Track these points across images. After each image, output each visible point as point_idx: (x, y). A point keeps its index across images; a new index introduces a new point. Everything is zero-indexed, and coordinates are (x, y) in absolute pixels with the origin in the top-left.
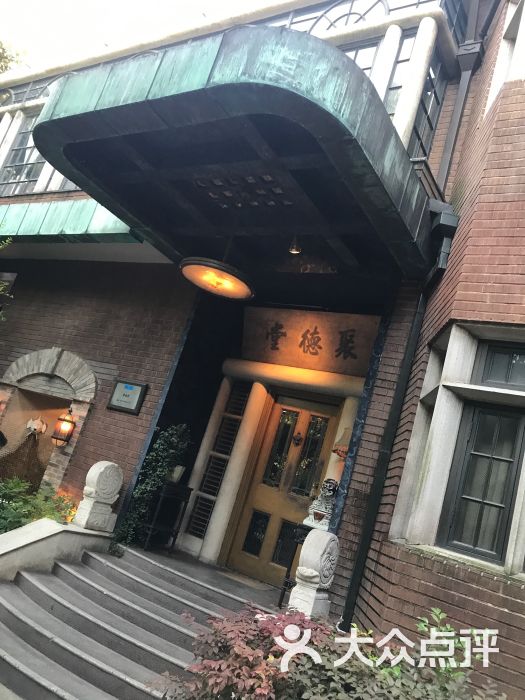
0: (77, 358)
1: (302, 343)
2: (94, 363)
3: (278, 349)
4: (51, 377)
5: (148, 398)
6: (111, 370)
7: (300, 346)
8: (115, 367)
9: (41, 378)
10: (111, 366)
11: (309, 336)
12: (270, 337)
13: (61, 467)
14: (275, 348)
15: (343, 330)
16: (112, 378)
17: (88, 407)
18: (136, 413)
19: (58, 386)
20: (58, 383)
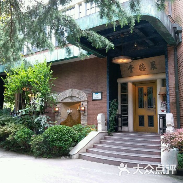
0: (78, 90)
1: (140, 69)
2: (83, 90)
3: (133, 72)
4: (72, 97)
5: (103, 95)
6: (89, 91)
7: (139, 70)
8: (90, 89)
9: (68, 98)
10: (89, 90)
11: (141, 66)
12: (129, 69)
13: (85, 119)
14: (131, 72)
15: (151, 62)
16: (90, 93)
17: (87, 102)
18: (101, 100)
19: (74, 99)
20: (74, 98)
